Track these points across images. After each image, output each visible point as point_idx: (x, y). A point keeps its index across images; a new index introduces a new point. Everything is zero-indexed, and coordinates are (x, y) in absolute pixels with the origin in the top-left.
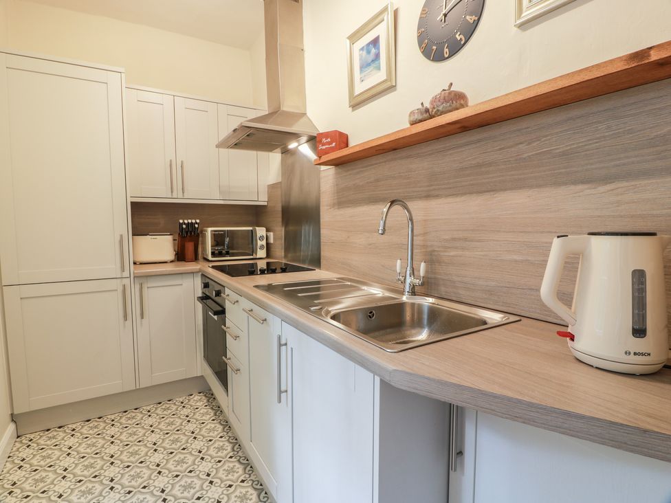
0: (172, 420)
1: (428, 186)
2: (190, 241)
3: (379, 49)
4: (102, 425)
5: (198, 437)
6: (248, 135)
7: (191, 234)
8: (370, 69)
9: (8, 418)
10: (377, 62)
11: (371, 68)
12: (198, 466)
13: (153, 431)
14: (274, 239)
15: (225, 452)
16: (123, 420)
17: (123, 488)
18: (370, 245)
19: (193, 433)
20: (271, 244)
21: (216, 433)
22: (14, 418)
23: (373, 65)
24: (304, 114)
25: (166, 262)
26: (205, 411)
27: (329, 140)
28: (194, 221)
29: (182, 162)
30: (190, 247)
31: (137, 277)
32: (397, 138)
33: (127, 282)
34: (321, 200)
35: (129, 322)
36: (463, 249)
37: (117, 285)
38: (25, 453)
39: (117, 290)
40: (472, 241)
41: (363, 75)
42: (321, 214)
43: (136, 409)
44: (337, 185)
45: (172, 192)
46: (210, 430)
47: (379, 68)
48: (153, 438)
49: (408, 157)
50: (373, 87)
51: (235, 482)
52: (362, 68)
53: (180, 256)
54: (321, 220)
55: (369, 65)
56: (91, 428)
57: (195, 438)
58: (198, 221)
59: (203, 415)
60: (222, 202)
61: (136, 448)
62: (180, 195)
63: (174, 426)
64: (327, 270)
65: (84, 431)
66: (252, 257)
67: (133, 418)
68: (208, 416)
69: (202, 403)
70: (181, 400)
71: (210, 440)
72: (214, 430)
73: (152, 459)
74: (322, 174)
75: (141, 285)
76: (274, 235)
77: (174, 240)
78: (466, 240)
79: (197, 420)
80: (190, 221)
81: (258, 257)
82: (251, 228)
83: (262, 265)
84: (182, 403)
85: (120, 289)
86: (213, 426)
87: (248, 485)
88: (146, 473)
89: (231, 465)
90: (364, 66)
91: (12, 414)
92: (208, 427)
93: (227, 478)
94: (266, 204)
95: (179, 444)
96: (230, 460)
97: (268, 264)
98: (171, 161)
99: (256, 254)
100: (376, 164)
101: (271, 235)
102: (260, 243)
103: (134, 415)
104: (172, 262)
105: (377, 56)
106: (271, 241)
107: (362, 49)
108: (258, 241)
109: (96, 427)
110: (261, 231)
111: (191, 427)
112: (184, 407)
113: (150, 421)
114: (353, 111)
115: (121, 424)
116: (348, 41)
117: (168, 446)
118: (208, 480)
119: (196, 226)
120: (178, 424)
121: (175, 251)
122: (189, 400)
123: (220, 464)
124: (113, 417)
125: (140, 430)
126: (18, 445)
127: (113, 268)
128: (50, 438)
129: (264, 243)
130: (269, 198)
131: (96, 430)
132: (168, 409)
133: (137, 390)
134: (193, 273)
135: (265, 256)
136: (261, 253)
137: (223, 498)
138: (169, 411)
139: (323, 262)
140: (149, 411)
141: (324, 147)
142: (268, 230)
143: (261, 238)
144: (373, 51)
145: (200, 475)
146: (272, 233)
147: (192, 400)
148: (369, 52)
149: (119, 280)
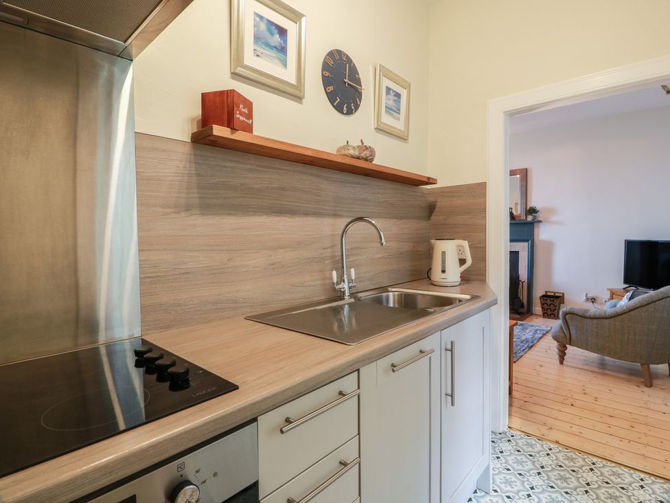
1: (334, 206)
3: (286, 44)
27: (247, 111)
36: (358, 255)
40: (361, 249)
49: (318, 176)
78: (358, 248)
90: (261, 40)
105: (283, 49)
107: (260, 17)
141: (241, 118)
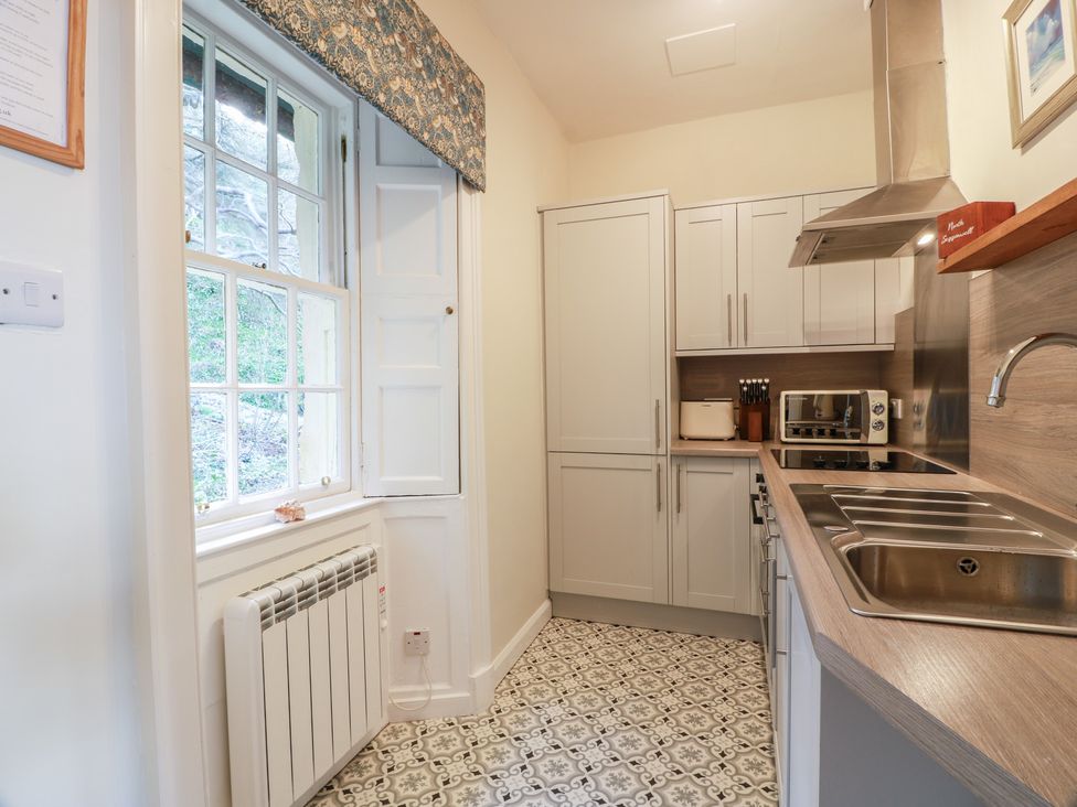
0: (705, 663)
2: (756, 411)
3: (1059, 18)
4: (628, 636)
5: (730, 699)
6: (824, 242)
7: (757, 399)
8: (1048, 62)
9: (545, 593)
10: (1058, 46)
11: (1049, 60)
12: (715, 736)
13: (677, 667)
14: (905, 412)
15: (758, 738)
16: (650, 640)
17: (622, 716)
18: (1053, 428)
19: (725, 691)
20: (900, 420)
21: (756, 706)
22: (551, 595)
23: (1054, 52)
24: (946, 178)
25: (721, 440)
26: (754, 670)
27: (961, 223)
28: (760, 381)
29: (745, 295)
30: (755, 420)
31: (678, 456)
32: (1062, 201)
33: (662, 461)
34: (971, 338)
35: (663, 514)
37: (649, 463)
38: (553, 636)
39: (650, 470)
41: (1035, 79)
42: (971, 363)
43: (669, 632)
44: (996, 306)
45: (730, 340)
46: (749, 699)
47: (1062, 57)
48: (675, 675)
50: (1052, 98)
51: (754, 784)
52: (1033, 65)
53: (742, 433)
54: (971, 377)
55: (1044, 55)
56: (617, 635)
57: (725, 699)
58: (767, 381)
59: (749, 674)
60: (807, 350)
61: (652, 679)
62: (742, 344)
63: (704, 672)
64: (980, 475)
65: (609, 635)
66: (858, 441)
67: (662, 641)
68: (755, 679)
69: (753, 657)
70: (727, 642)
71: (744, 712)
72: (755, 700)
73: (663, 699)
74: (973, 287)
75: (679, 466)
76: (904, 405)
77: (735, 408)
79: (737, 677)
80: (754, 381)
81: (870, 441)
82: (857, 392)
83: (880, 455)
84: (727, 646)
85: (655, 469)
86: (756, 695)
87: (772, 798)
88: (652, 712)
89: (760, 759)
90: (1036, 60)
91: (549, 591)
92: (749, 693)
93: (746, 772)
94: (891, 348)
95: (702, 697)
96: (762, 751)
97: (890, 455)
98: (729, 296)
99: (867, 436)
100: (1062, 255)
101: (899, 403)
102: (874, 417)
103: (664, 638)
104: (732, 439)
105: (1058, 32)
106: (900, 415)
107: (1031, 28)
108: (872, 413)
109: (621, 636)
110: (877, 397)
111: (725, 682)
112: (727, 653)
113: (680, 653)
114: (1023, 153)
115: (647, 643)
116: (1005, 22)
117: (687, 693)
118: (719, 760)
119: (764, 388)
120: (710, 671)
121: (735, 423)
122: (737, 647)
123: (744, 750)
124: (641, 631)
125: (664, 659)
126: (550, 625)
127: (646, 441)
128: (577, 630)
129: (884, 417)
130: (897, 338)
131: (620, 639)
132: (706, 647)
133: (669, 606)
134: (749, 458)
135: (884, 440)
136: (878, 436)
137: (729, 795)
138: (706, 651)
139: (973, 459)
140: (682, 641)
141: (951, 239)
142: (892, 395)
143: (878, 409)
144: (1051, 24)
145: (712, 749)
146: (900, 401)
147: (741, 649)
148: (1043, 30)
149: (654, 458)
